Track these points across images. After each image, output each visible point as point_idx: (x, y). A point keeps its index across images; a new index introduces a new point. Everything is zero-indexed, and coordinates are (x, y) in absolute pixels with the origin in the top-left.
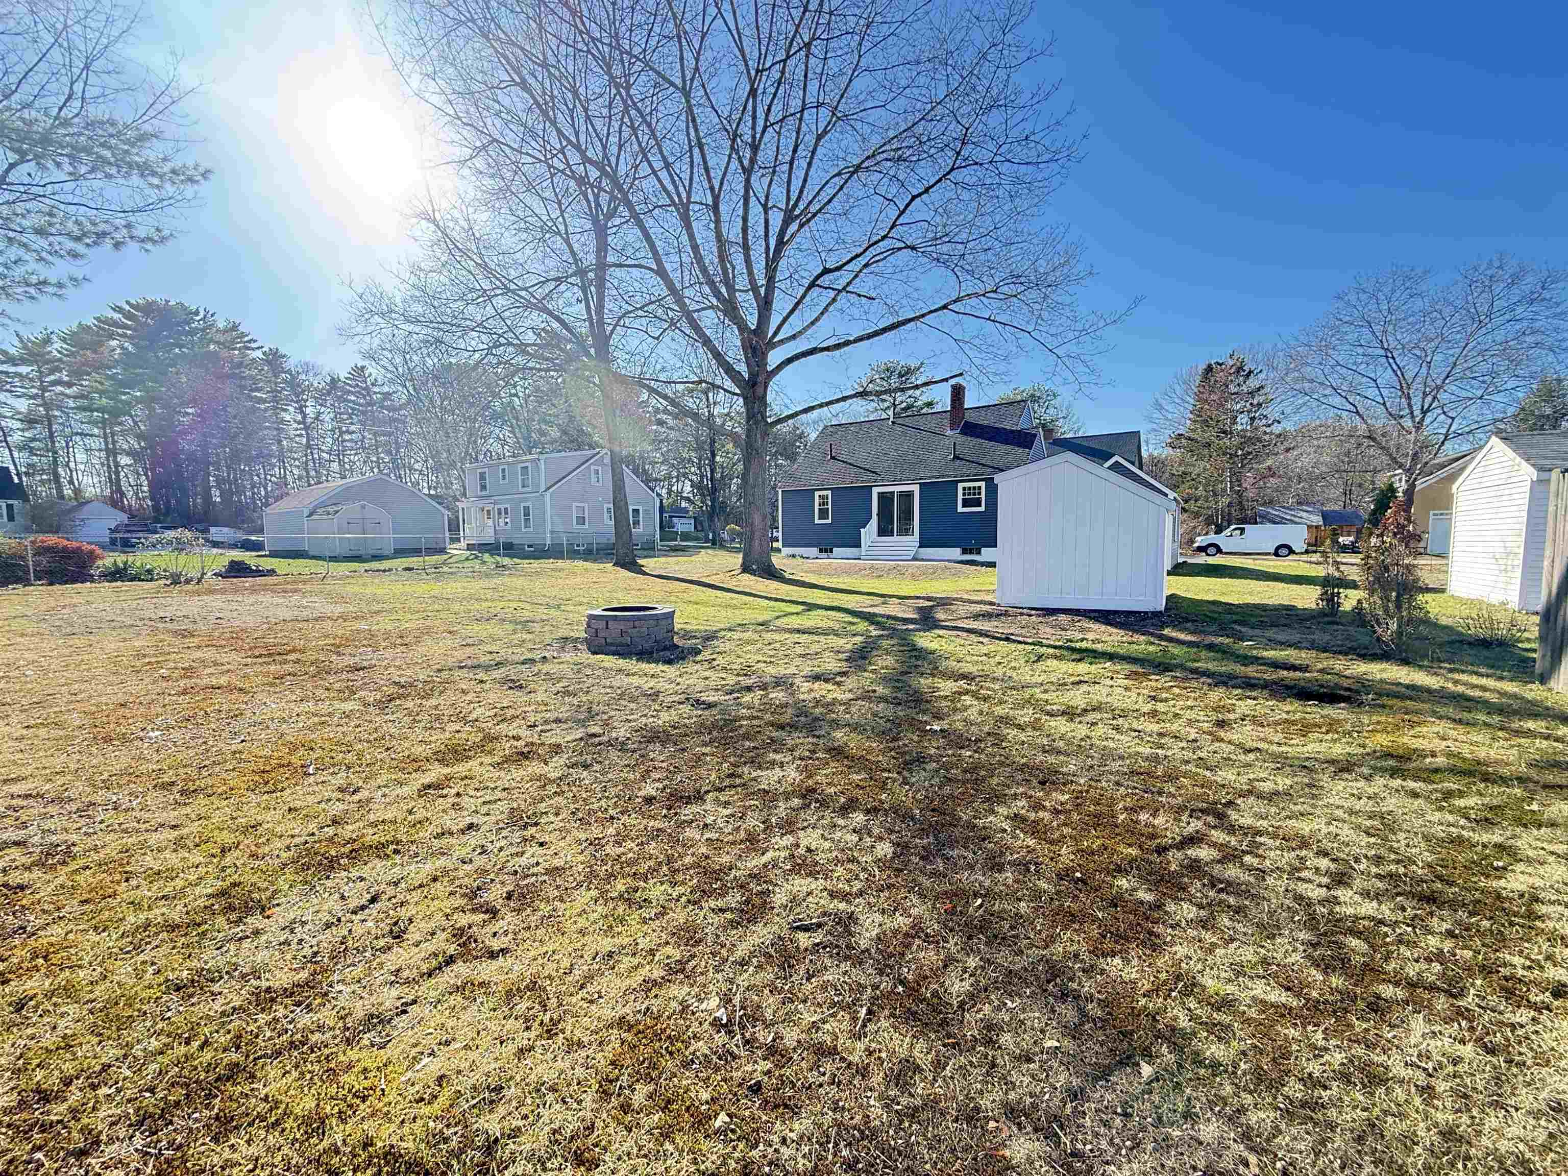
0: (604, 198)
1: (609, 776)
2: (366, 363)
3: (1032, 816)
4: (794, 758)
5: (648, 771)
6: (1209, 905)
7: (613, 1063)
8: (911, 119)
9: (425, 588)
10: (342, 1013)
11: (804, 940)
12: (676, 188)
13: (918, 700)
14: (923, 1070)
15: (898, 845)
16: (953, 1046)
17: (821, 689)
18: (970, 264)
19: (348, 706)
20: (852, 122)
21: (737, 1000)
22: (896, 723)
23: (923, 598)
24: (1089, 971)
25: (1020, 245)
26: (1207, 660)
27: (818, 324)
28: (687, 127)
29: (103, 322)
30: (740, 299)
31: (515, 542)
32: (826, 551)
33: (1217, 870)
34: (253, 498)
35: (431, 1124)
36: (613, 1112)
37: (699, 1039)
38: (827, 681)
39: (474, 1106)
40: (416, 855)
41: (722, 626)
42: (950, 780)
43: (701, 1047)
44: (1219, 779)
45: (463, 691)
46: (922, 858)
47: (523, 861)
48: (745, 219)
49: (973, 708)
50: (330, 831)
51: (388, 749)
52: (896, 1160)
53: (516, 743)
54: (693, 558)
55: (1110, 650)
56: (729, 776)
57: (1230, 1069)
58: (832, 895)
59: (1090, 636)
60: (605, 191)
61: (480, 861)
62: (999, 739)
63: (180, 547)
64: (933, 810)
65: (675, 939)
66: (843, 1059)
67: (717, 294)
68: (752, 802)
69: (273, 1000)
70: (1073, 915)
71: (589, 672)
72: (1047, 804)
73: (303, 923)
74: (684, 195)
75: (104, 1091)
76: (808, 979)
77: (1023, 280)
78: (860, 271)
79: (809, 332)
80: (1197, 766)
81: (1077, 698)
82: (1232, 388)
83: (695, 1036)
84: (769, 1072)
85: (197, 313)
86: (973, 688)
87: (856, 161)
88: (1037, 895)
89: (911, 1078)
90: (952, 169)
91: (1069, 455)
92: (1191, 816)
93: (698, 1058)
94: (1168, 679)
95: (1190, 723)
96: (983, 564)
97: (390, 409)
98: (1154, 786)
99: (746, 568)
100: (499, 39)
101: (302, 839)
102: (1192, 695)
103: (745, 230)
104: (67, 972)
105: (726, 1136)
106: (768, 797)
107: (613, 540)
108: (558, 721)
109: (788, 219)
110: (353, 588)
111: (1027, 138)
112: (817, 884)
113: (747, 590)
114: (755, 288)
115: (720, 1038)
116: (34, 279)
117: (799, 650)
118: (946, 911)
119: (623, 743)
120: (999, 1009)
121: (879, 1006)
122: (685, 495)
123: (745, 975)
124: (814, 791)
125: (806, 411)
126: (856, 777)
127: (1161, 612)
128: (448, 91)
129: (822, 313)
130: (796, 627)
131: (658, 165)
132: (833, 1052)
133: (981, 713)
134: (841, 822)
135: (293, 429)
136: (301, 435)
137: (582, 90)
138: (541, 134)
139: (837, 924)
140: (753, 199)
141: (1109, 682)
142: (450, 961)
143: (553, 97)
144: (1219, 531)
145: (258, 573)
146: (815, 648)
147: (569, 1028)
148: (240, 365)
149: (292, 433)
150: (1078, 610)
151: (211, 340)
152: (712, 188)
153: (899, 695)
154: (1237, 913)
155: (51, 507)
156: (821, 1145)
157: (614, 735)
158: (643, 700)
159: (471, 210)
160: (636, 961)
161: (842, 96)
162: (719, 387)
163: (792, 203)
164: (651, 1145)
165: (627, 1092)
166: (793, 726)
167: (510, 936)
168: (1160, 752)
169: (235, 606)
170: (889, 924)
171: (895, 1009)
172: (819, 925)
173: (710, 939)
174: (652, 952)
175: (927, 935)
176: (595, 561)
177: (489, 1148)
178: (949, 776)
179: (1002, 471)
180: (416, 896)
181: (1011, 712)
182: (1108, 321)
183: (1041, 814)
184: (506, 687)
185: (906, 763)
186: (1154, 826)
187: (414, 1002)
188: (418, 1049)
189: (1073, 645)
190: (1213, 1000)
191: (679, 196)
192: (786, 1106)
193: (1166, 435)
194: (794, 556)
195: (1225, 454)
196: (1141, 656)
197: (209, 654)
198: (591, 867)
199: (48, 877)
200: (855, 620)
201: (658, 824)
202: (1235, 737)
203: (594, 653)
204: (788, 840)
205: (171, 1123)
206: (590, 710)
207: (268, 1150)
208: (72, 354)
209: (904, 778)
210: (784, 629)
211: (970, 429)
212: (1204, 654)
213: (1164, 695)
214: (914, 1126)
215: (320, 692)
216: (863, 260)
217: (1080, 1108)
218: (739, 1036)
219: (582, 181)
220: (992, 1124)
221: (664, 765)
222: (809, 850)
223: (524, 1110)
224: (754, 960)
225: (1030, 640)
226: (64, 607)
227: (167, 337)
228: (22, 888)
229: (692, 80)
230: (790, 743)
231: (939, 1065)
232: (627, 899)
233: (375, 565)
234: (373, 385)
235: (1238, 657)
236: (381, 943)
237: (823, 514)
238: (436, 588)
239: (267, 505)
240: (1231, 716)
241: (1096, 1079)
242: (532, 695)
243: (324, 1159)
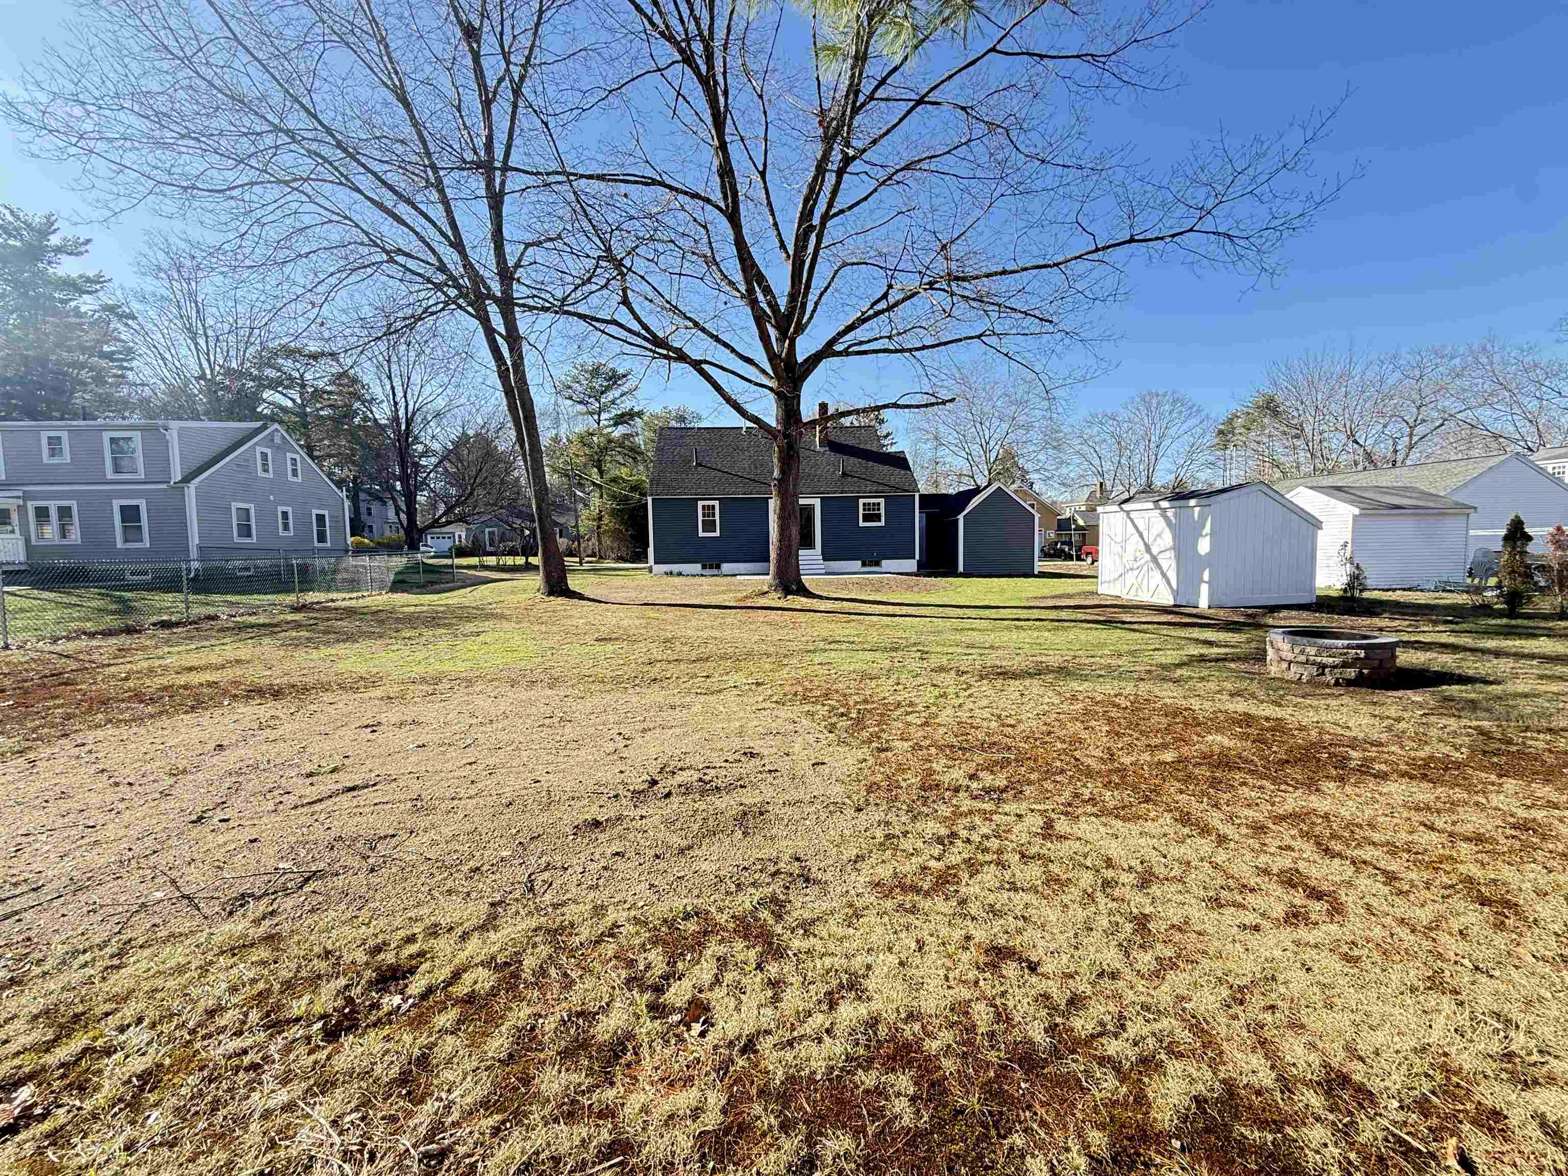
31: (97, 566)
32: (712, 568)
194: (669, 574)
237: (709, 526)
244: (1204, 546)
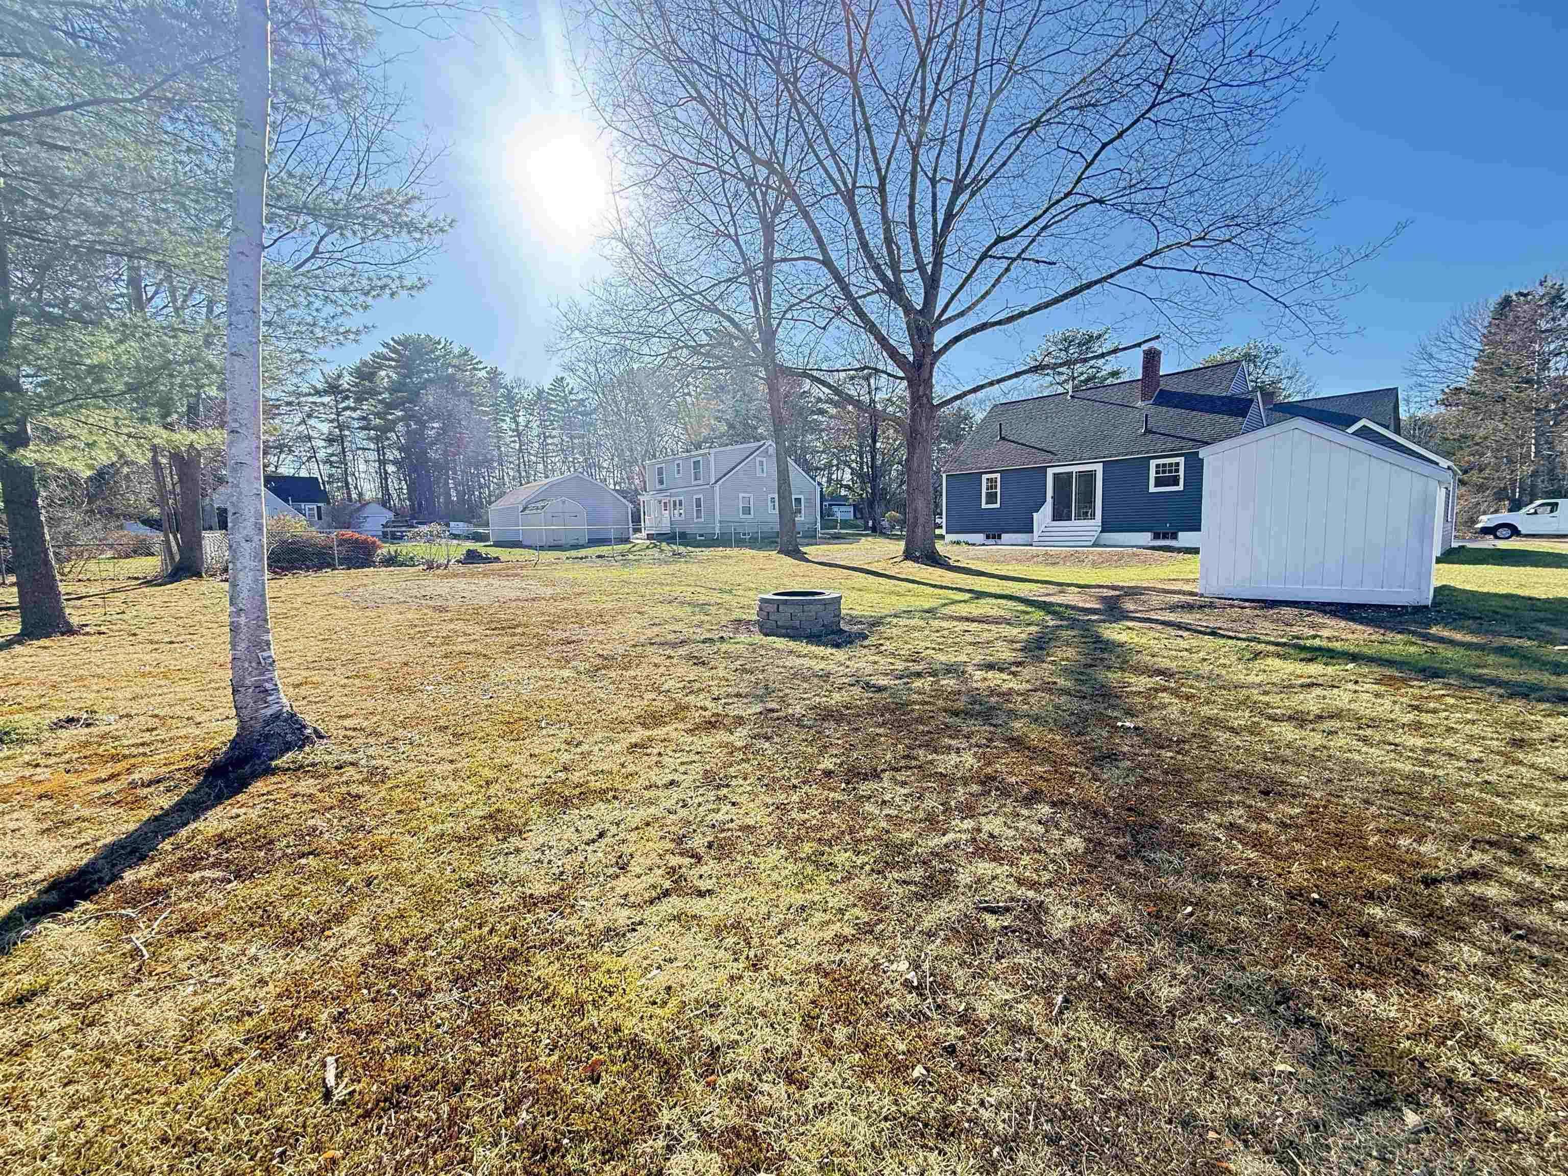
0: (772, 195)
1: (790, 748)
2: (565, 375)
3: (1254, 827)
4: (971, 746)
5: (825, 747)
6: (1502, 952)
7: (813, 1002)
8: (1102, 57)
9: (615, 573)
10: (587, 923)
11: (991, 921)
12: (841, 174)
13: (1105, 694)
14: (1129, 1066)
15: (1091, 841)
16: (1164, 1049)
17: (995, 678)
18: (1171, 211)
19: (566, 673)
20: (1032, 74)
21: (926, 966)
22: (1083, 718)
23: (1107, 587)
24: (1331, 1000)
25: (1236, 181)
26: (1496, 666)
27: (988, 297)
28: (854, 112)
29: (378, 357)
30: (905, 280)
31: (688, 531)
32: (994, 538)
33: (1513, 913)
34: (480, 497)
35: (665, 1024)
36: (817, 1045)
37: (892, 996)
38: (1001, 670)
39: (697, 1016)
40: (631, 802)
41: (887, 612)
42: (1147, 780)
43: (895, 1003)
44: (1516, 809)
45: (655, 665)
46: (1118, 857)
47: (720, 816)
48: (912, 197)
49: (1174, 707)
50: (562, 775)
51: (599, 711)
52: (1102, 1146)
53: (704, 713)
54: (854, 546)
55: (1352, 649)
56: (904, 757)
57: (1533, 1138)
58: (1020, 882)
59: (1325, 633)
60: (773, 189)
61: (683, 813)
62: (1207, 743)
63: (430, 539)
64: (1130, 810)
65: (862, 902)
66: (1039, 1040)
67: (883, 278)
68: (930, 784)
69: (535, 904)
70: (1308, 938)
71: (763, 652)
72: (1272, 816)
73: (551, 848)
74: (849, 181)
75: (429, 953)
76: (997, 959)
77: (1239, 220)
78: (1038, 235)
79: (979, 306)
80: (1481, 791)
81: (1311, 702)
82: (1543, 325)
83: (887, 993)
84: (962, 1038)
85: (439, 343)
86: (1172, 685)
87: (1034, 115)
88: (1261, 911)
89: (1116, 1072)
90: (1153, 106)
91: (1300, 422)
92: (1473, 848)
93: (892, 1012)
94: (1437, 686)
95: (1471, 739)
96: (1179, 550)
97: (583, 414)
98: (1419, 809)
99: (908, 555)
100: (678, 59)
101: (543, 780)
102: (1475, 707)
103: (911, 207)
104: (395, 863)
105: (924, 1086)
106: (947, 781)
107: (777, 528)
108: (738, 695)
109: (957, 191)
110: (560, 574)
111: (1250, 55)
112: (1003, 870)
113: (910, 577)
114: (921, 267)
115: (912, 998)
116: (342, 330)
117: (969, 638)
118: (1149, 914)
119: (799, 720)
120: (1216, 1021)
121: (1076, 996)
122: (844, 483)
123: (933, 947)
124: (994, 779)
125: (975, 390)
126: (1039, 769)
127: (1426, 607)
128: (635, 117)
129: (993, 286)
130: (964, 614)
131: (823, 153)
132: (1028, 1031)
133: (1183, 712)
134: (1025, 812)
135: (509, 437)
136: (514, 442)
137: (751, 92)
138: (713, 142)
139: (1026, 910)
140: (920, 174)
141: (1351, 686)
142: (666, 894)
143: (725, 104)
144: (1516, 506)
145: (487, 560)
146: (986, 636)
147: (772, 965)
148: (471, 384)
149: (508, 440)
150: (1308, 603)
151: (450, 365)
152: (878, 170)
153: (1083, 688)
154: (1545, 966)
155: (344, 509)
156: (1021, 1115)
157: (790, 711)
158: (816, 680)
159: (652, 224)
160: (827, 917)
161: (1019, 48)
162: (882, 372)
163: (962, 171)
164: (853, 1080)
165: (828, 1029)
166: (966, 714)
167: (714, 880)
168: (1426, 770)
169: (473, 587)
170: (1083, 918)
171: (1095, 1002)
172: (1007, 909)
173: (895, 907)
174: (841, 911)
175: (1128, 935)
176: (759, 549)
177: (712, 1053)
178: (1147, 776)
179: (1208, 444)
180: (634, 836)
181: (1222, 713)
182: (1357, 257)
183: (1264, 826)
184: (691, 663)
185: (1095, 759)
186: (1419, 853)
187: (641, 923)
188: (649, 961)
189: (1302, 642)
190: (1508, 1059)
191: (845, 183)
192: (982, 1073)
193: (1436, 392)
194: (958, 543)
195: (1528, 409)
196: (1398, 658)
197: (459, 626)
198: (779, 828)
199: (374, 790)
200: (1029, 609)
201: (837, 796)
202: (1540, 760)
203: (766, 635)
204: (969, 824)
205: (476, 985)
206: (766, 687)
207: (545, 1019)
208: (356, 385)
209: (1094, 774)
210: (951, 617)
211: (1166, 399)
212: (1491, 659)
213: (1432, 705)
214: (1122, 1118)
215: (542, 661)
216: (1041, 223)
217: (1322, 1141)
218: (930, 1000)
219: (750, 183)
220: (1212, 1135)
221: (840, 742)
222: (991, 836)
223: (739, 1028)
224: (942, 933)
225: (1244, 636)
226: (359, 586)
227: (419, 365)
228: (359, 797)
229: (859, 62)
230: (966, 730)
231: (1147, 1065)
232: (814, 859)
233: (574, 553)
234: (570, 393)
235: (1545, 664)
236: (610, 871)
237: (991, 498)
238: (626, 573)
239: (490, 503)
240: (1535, 735)
241: (1343, 1115)
242: (714, 671)
243: (585, 1034)
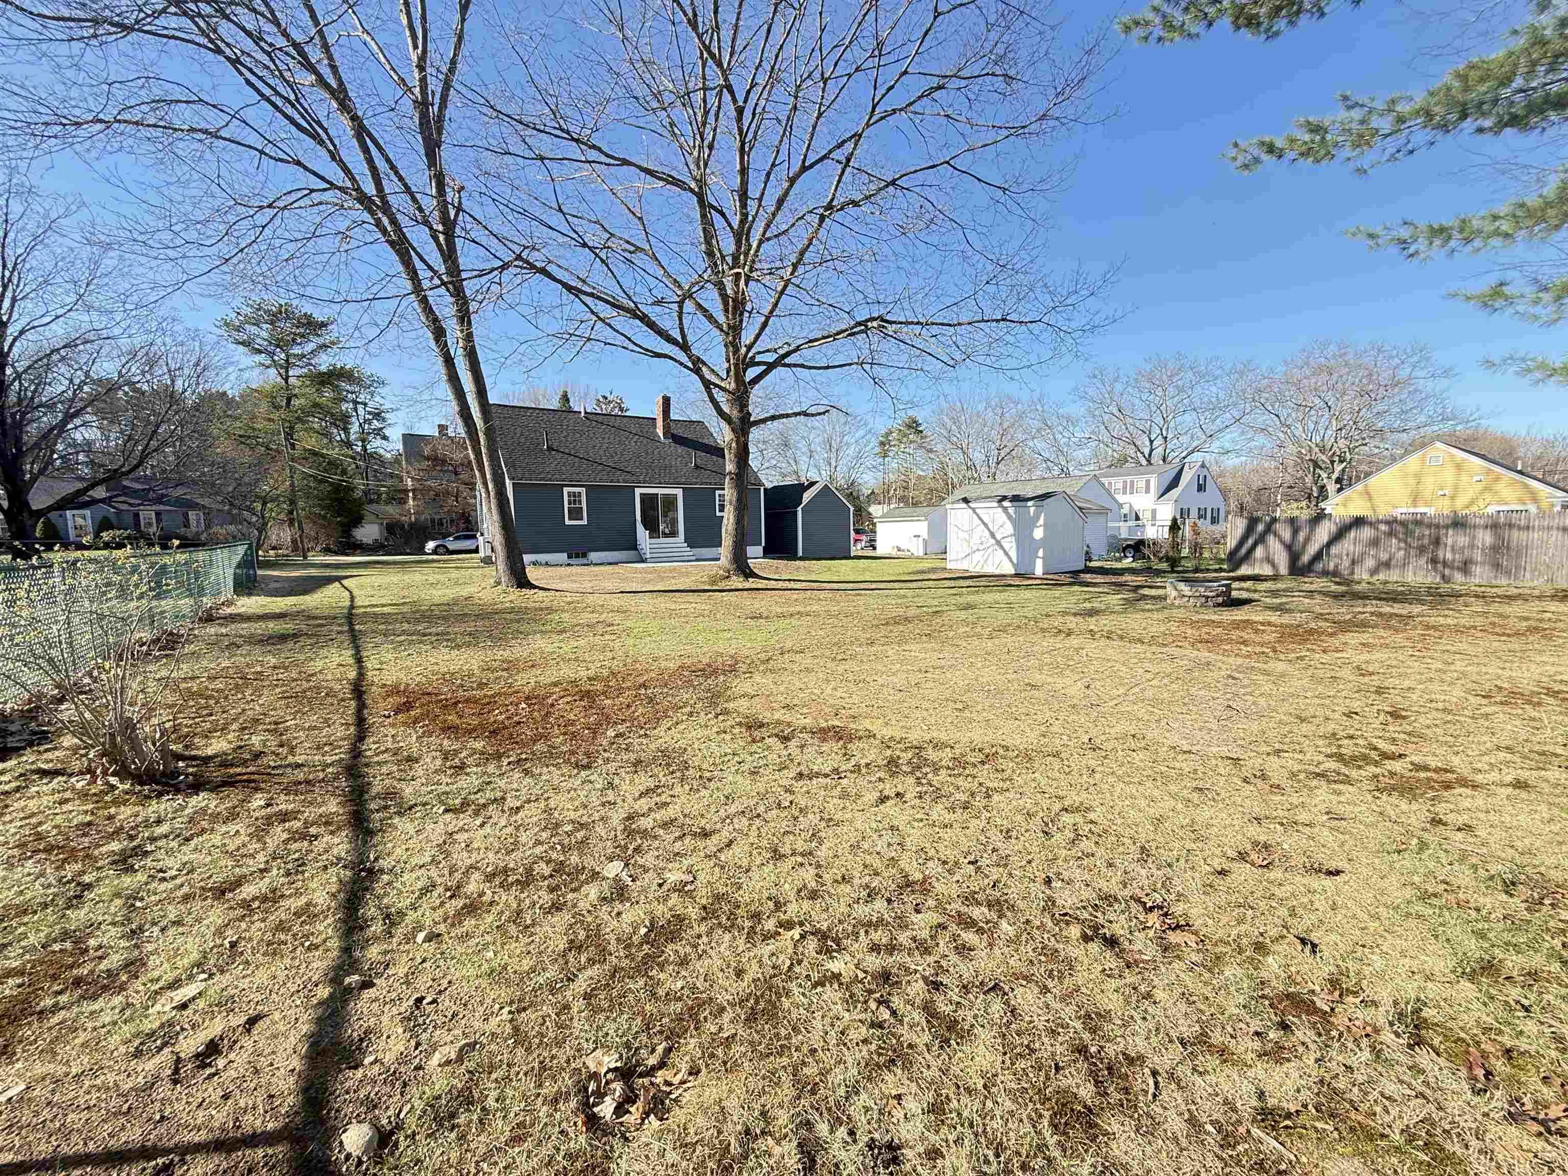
32: (578, 556)
237: (575, 513)
244: (1038, 534)
